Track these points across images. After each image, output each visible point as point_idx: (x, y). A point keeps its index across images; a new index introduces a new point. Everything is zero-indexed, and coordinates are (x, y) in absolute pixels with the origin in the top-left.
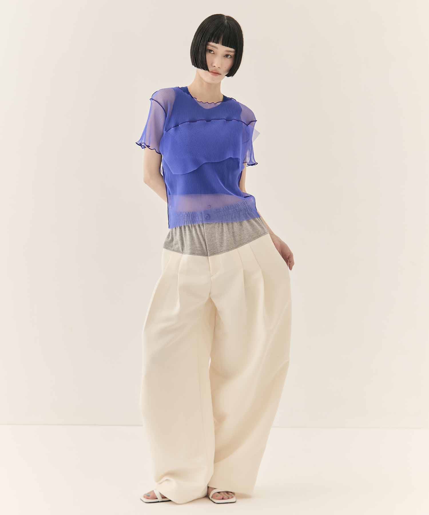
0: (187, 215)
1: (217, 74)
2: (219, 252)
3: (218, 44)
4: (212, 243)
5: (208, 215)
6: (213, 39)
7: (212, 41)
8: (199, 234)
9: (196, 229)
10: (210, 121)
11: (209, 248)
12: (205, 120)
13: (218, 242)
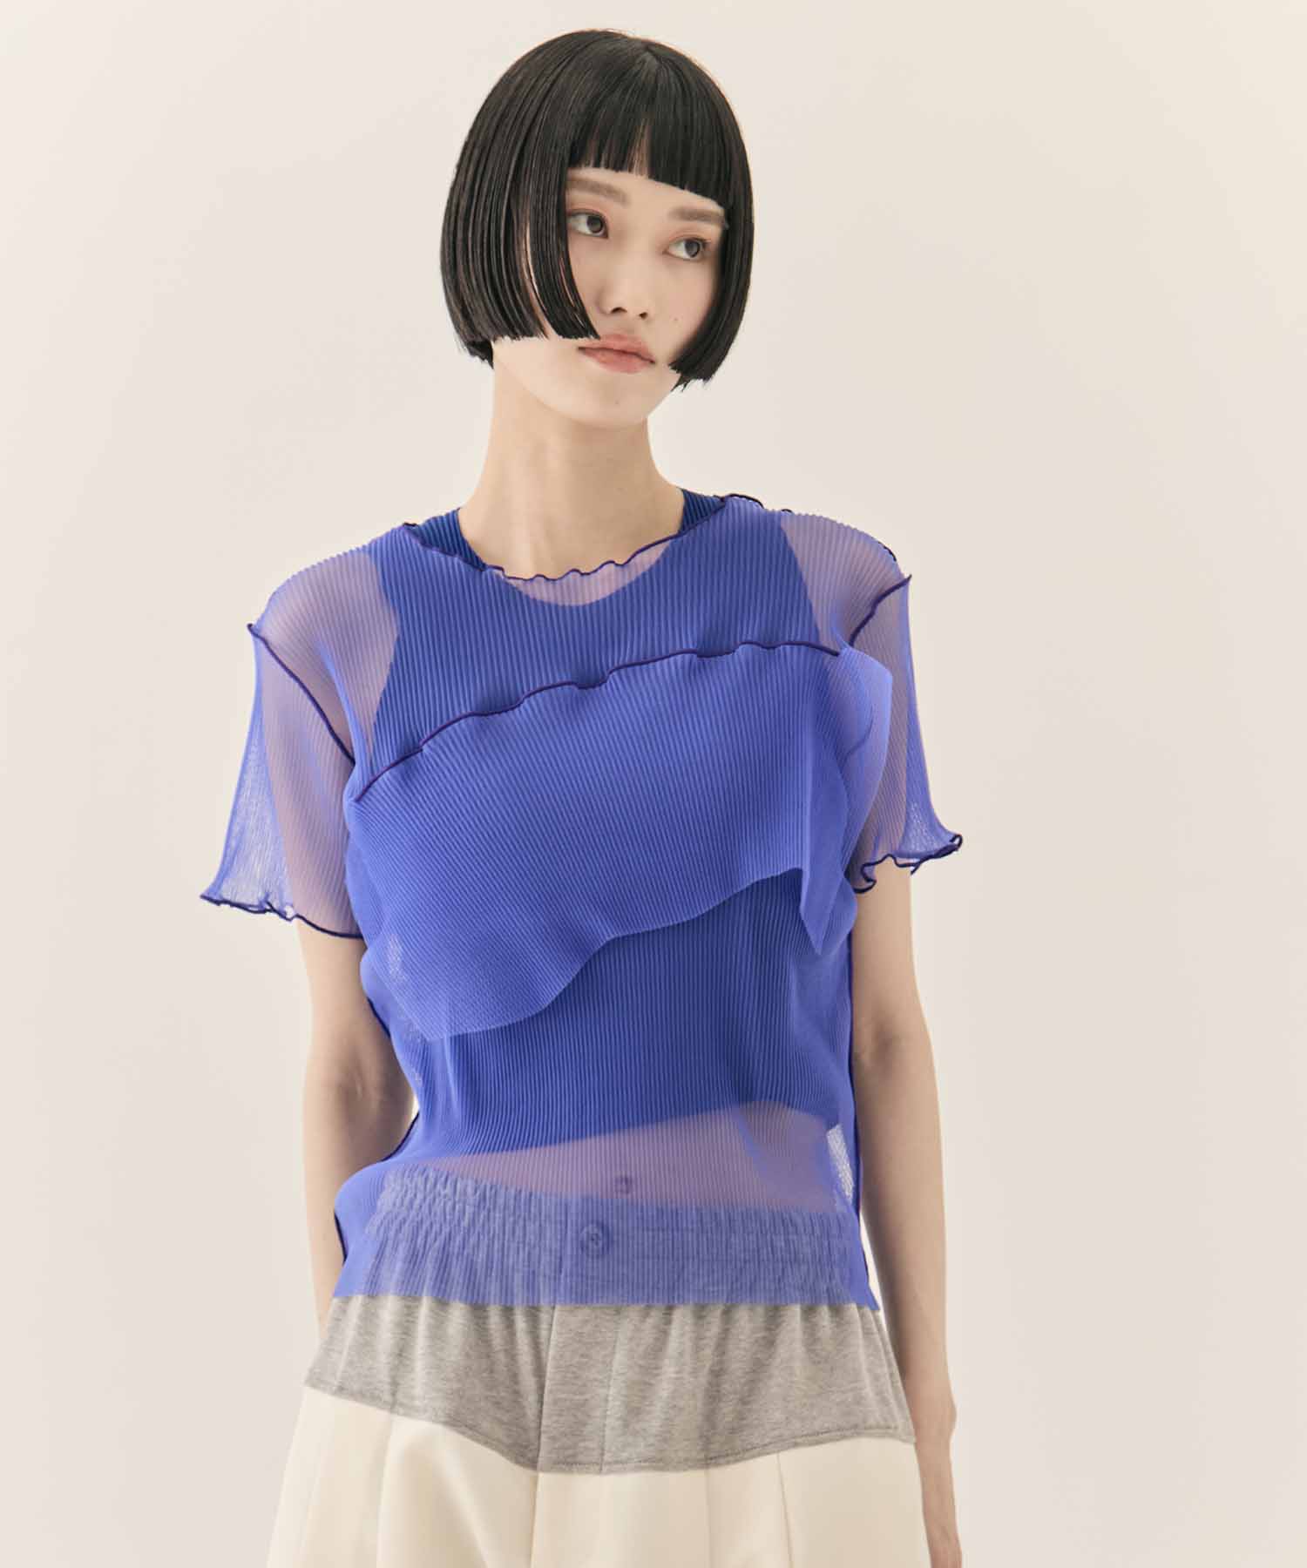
1: (636, 361)
2: (607, 1457)
4: (578, 1397)
5: (603, 1227)
6: (592, 146)
7: (592, 162)
10: (599, 681)
11: (557, 1422)
12: (566, 687)
13: (618, 1403)
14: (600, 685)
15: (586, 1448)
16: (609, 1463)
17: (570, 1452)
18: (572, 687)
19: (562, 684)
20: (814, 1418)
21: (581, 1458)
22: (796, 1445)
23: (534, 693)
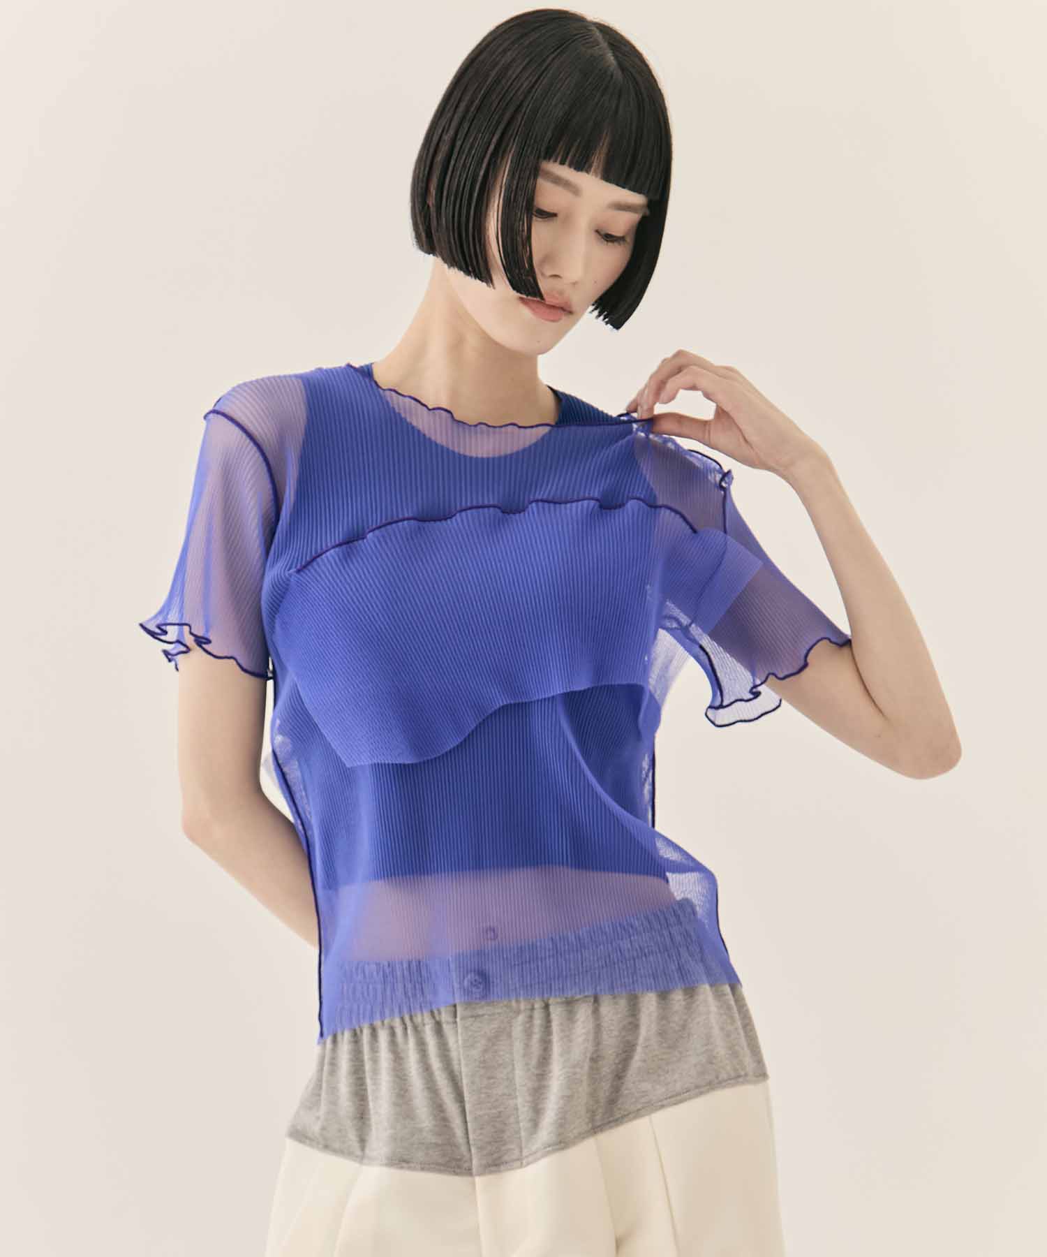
0: (385, 976)
1: (560, 313)
3: (588, 172)
4: (494, 1111)
8: (436, 1063)
9: (421, 1045)
10: (520, 510)
11: (481, 1134)
12: (492, 509)
13: (526, 1109)
14: (520, 513)
15: (509, 1150)
16: (527, 1157)
17: (496, 1156)
18: (497, 510)
19: (489, 507)
20: (675, 1081)
21: (506, 1158)
22: (663, 1106)
23: (465, 510)
